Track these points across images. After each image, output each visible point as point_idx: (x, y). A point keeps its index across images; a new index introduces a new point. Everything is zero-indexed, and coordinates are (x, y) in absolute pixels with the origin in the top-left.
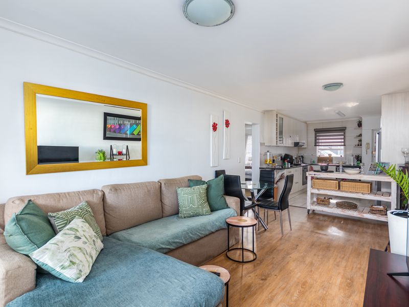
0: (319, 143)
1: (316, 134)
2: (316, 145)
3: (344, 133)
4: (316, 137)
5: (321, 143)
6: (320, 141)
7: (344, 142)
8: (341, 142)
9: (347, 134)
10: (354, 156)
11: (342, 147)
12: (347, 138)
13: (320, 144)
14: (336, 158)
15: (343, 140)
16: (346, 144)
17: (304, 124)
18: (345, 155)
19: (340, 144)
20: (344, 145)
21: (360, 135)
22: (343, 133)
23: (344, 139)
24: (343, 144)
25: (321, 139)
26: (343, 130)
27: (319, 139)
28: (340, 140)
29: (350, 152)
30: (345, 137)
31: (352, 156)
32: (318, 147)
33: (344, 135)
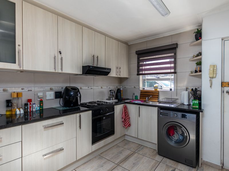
0: (142, 70)
1: (138, 58)
2: (138, 74)
3: (175, 54)
4: (138, 63)
5: (145, 70)
6: (143, 68)
7: (175, 68)
8: (170, 68)
9: (179, 56)
10: (190, 90)
11: (172, 77)
12: (179, 61)
13: (144, 72)
14: (165, 92)
15: (172, 65)
16: (178, 70)
17: (125, 45)
19: (169, 71)
20: (175, 73)
21: (200, 54)
22: (173, 54)
23: (175, 62)
24: (173, 71)
25: (145, 65)
27: (142, 65)
29: (184, 84)
30: (175, 59)
31: (187, 89)
32: (141, 77)
33: (175, 57)
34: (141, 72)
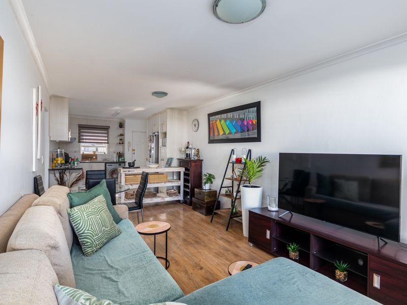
0: (83, 139)
1: (79, 130)
2: (79, 142)
3: (108, 132)
4: (79, 133)
5: (86, 139)
6: (84, 137)
7: (108, 140)
8: (105, 140)
9: (110, 133)
11: (106, 145)
12: (110, 136)
13: (84, 141)
14: (101, 155)
15: (107, 138)
16: (110, 142)
18: (109, 152)
19: (104, 142)
20: (108, 143)
22: (106, 132)
23: (108, 137)
24: (107, 142)
25: (86, 136)
26: (106, 129)
27: (83, 136)
28: (104, 138)
29: (113, 150)
31: (115, 152)
32: (82, 144)
33: (108, 134)
34: (81, 141)
